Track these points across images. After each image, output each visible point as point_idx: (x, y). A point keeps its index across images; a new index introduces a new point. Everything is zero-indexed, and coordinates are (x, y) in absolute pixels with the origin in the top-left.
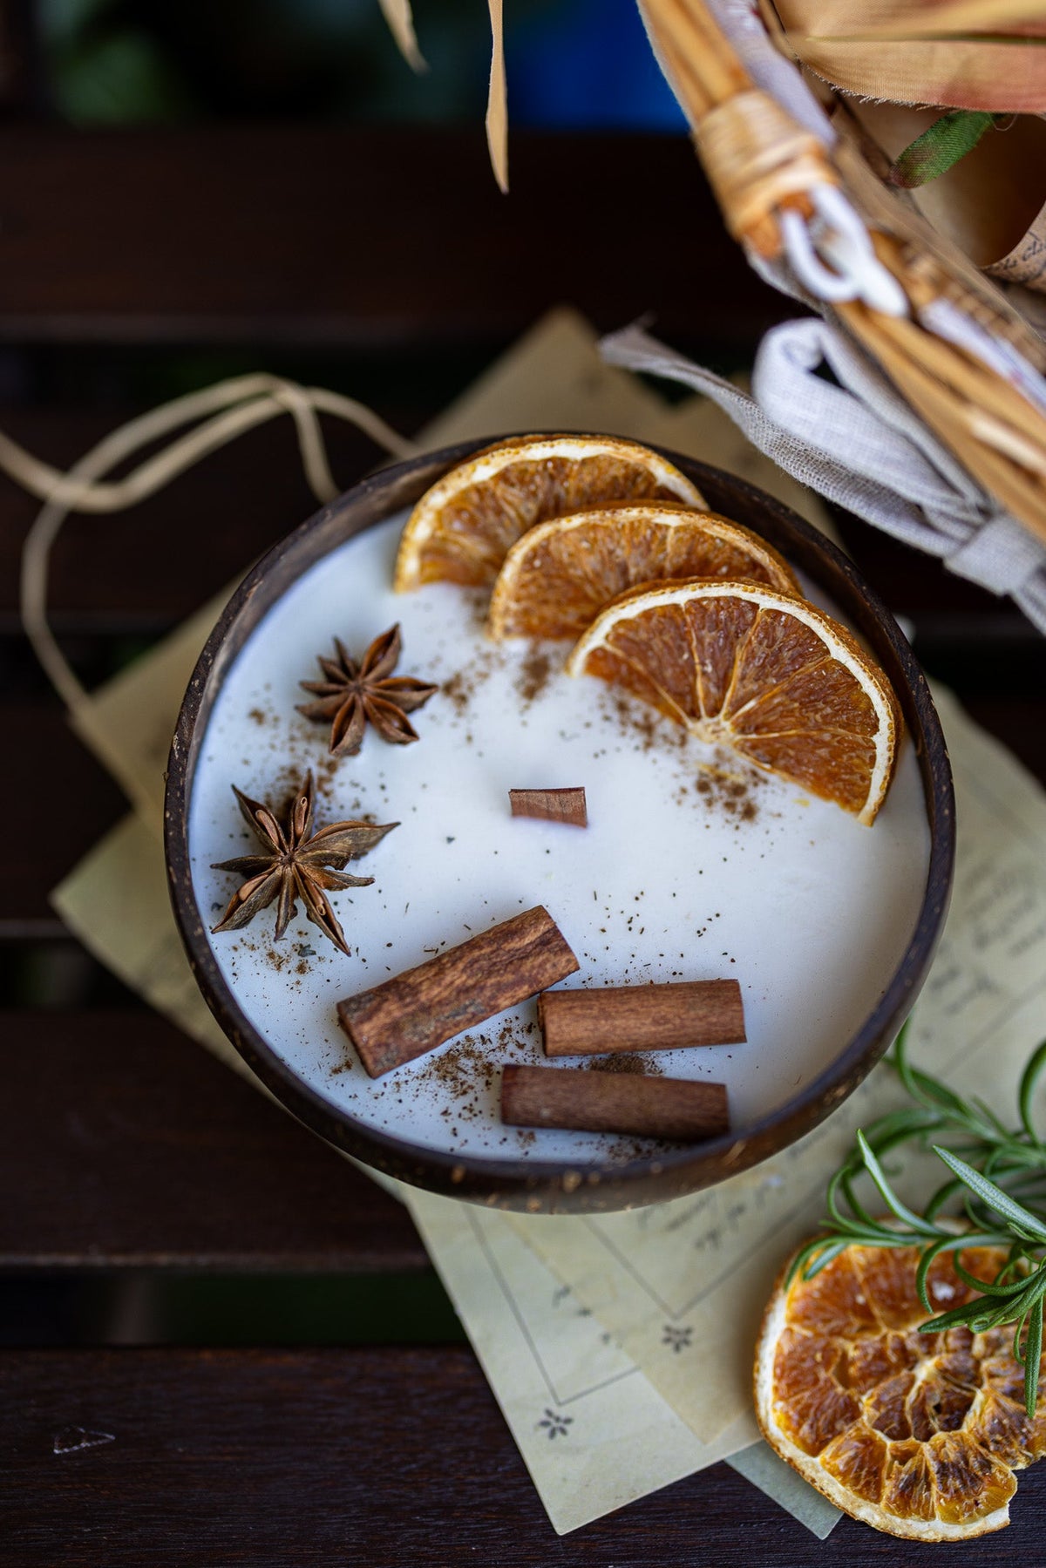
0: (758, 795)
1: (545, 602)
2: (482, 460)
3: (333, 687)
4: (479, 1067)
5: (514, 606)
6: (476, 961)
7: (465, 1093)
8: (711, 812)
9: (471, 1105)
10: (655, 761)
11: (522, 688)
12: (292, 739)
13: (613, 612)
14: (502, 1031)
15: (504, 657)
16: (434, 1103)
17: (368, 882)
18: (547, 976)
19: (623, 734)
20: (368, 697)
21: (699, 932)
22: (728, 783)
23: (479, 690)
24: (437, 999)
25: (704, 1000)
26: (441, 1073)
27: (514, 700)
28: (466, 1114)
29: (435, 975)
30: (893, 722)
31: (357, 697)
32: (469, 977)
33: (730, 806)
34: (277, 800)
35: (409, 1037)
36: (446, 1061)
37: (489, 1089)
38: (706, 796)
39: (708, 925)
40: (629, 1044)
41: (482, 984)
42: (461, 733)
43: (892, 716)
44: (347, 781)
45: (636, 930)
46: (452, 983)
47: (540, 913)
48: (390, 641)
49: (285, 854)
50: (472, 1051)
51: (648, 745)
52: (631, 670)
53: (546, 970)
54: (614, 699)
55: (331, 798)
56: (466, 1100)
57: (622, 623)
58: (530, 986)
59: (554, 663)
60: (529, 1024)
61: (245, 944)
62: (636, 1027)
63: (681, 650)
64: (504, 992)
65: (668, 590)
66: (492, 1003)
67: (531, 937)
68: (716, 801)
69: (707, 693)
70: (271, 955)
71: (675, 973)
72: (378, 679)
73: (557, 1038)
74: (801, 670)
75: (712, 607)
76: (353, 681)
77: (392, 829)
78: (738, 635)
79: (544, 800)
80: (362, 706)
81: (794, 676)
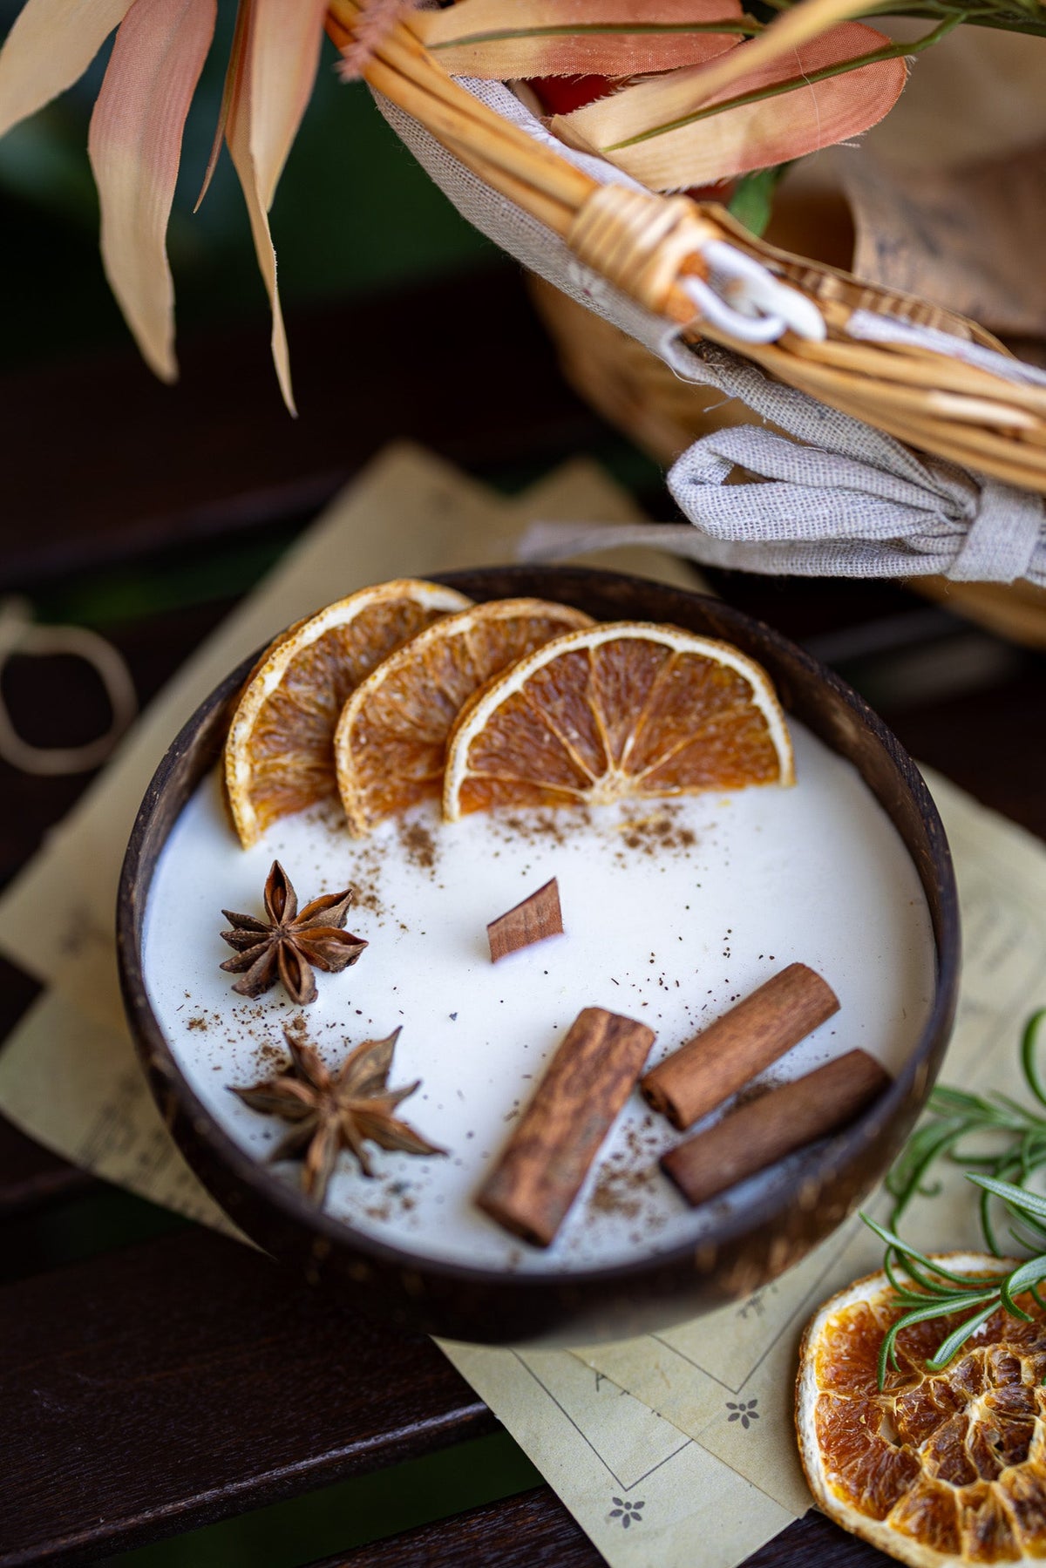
0: (682, 821)
1: (389, 772)
2: (266, 668)
3: (258, 946)
5: (363, 793)
6: (569, 1081)
8: (656, 858)
11: (416, 860)
13: (462, 735)
15: (380, 845)
17: (417, 1085)
18: (635, 1058)
19: (533, 843)
20: (295, 935)
21: (725, 954)
22: (651, 827)
23: (377, 885)
24: (561, 1137)
25: (784, 990)
27: (417, 874)
29: (542, 1116)
30: (763, 677)
31: (286, 941)
32: (573, 1100)
33: (668, 843)
38: (641, 848)
41: (589, 1098)
42: (391, 928)
43: (760, 671)
44: (322, 1027)
45: (672, 986)
46: (563, 1113)
47: (590, 1013)
48: (278, 880)
49: (327, 1104)
51: (560, 839)
52: (503, 784)
53: (631, 1054)
54: (501, 822)
57: (475, 741)
58: (629, 1077)
62: (746, 1049)
63: (539, 736)
64: (611, 1094)
65: (500, 684)
66: (607, 1111)
67: (599, 1034)
68: (653, 845)
69: (585, 759)
71: (733, 999)
72: (293, 917)
74: (657, 683)
75: (546, 676)
76: (271, 931)
77: (397, 1037)
78: (583, 688)
79: (523, 918)
80: (297, 948)
81: (655, 692)
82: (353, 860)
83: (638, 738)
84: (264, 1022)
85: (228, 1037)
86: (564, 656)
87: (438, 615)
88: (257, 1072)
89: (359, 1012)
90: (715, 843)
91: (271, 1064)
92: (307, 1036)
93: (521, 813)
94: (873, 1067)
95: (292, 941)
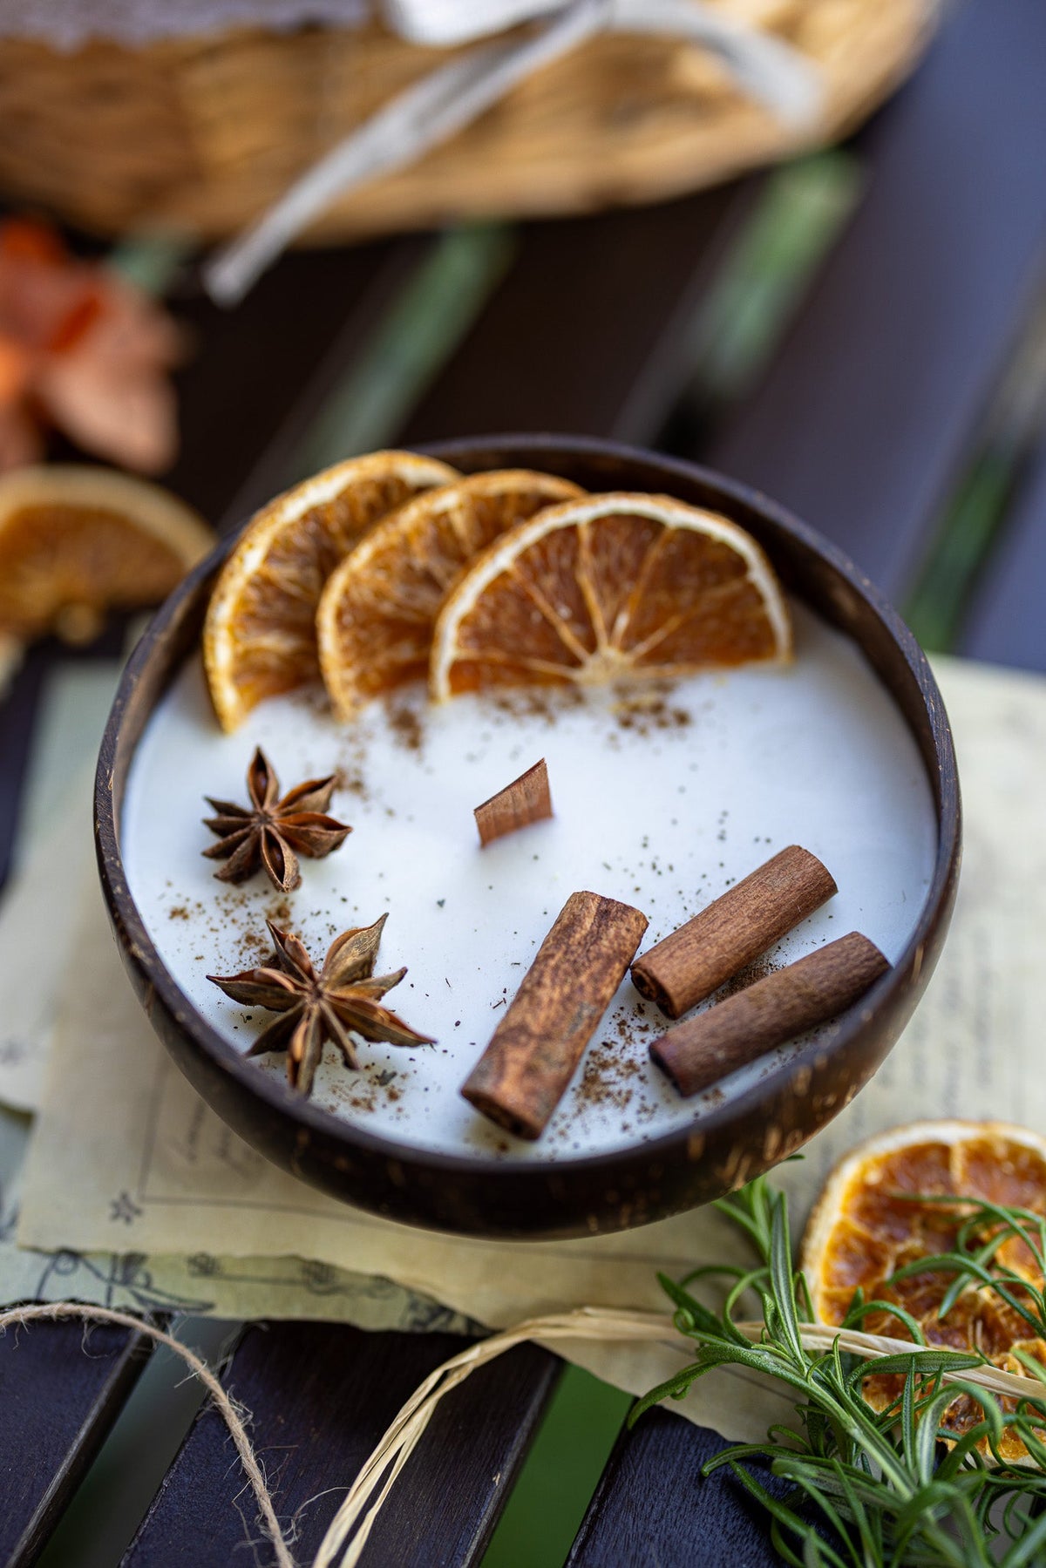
0: (678, 702)
1: (373, 654)
2: (244, 547)
3: (239, 833)
4: (623, 1070)
5: (349, 675)
6: (556, 968)
7: (627, 1100)
8: (650, 739)
9: (642, 1106)
10: (569, 730)
11: (404, 744)
12: (227, 913)
13: (449, 614)
14: (617, 1028)
15: (366, 729)
16: (608, 1126)
17: (403, 973)
18: (628, 943)
19: (523, 725)
20: (277, 821)
21: (720, 837)
22: (645, 708)
23: (365, 769)
24: (549, 1023)
25: (779, 873)
26: (594, 1097)
27: (404, 757)
28: (644, 1116)
29: (531, 1003)
30: (759, 550)
31: (269, 827)
32: (561, 987)
33: (662, 724)
36: (589, 1085)
37: (646, 1082)
38: (635, 729)
39: (722, 827)
40: (743, 954)
41: (578, 985)
42: (379, 812)
43: (754, 544)
44: (306, 915)
45: (665, 871)
46: (551, 1001)
47: (580, 898)
48: (260, 766)
49: (309, 993)
50: (606, 1062)
51: (551, 721)
52: (493, 665)
53: (624, 938)
54: (491, 703)
56: (635, 1104)
57: (464, 622)
58: (620, 961)
59: (416, 706)
60: (636, 1005)
62: (739, 934)
63: (528, 614)
64: (602, 981)
66: (599, 997)
67: (589, 919)
68: (647, 727)
69: (578, 638)
70: (355, 1103)
71: (728, 883)
72: (275, 802)
73: (679, 989)
74: (649, 559)
75: (535, 554)
76: (253, 817)
77: (384, 923)
78: (574, 561)
79: (511, 801)
80: (279, 833)
81: (648, 568)
82: (338, 744)
83: (630, 616)
84: (247, 910)
85: (209, 927)
86: (552, 534)
87: (422, 490)
88: (240, 961)
89: (344, 900)
90: (711, 723)
91: (255, 954)
92: (291, 924)
93: (510, 694)
94: (870, 950)
95: (274, 827)
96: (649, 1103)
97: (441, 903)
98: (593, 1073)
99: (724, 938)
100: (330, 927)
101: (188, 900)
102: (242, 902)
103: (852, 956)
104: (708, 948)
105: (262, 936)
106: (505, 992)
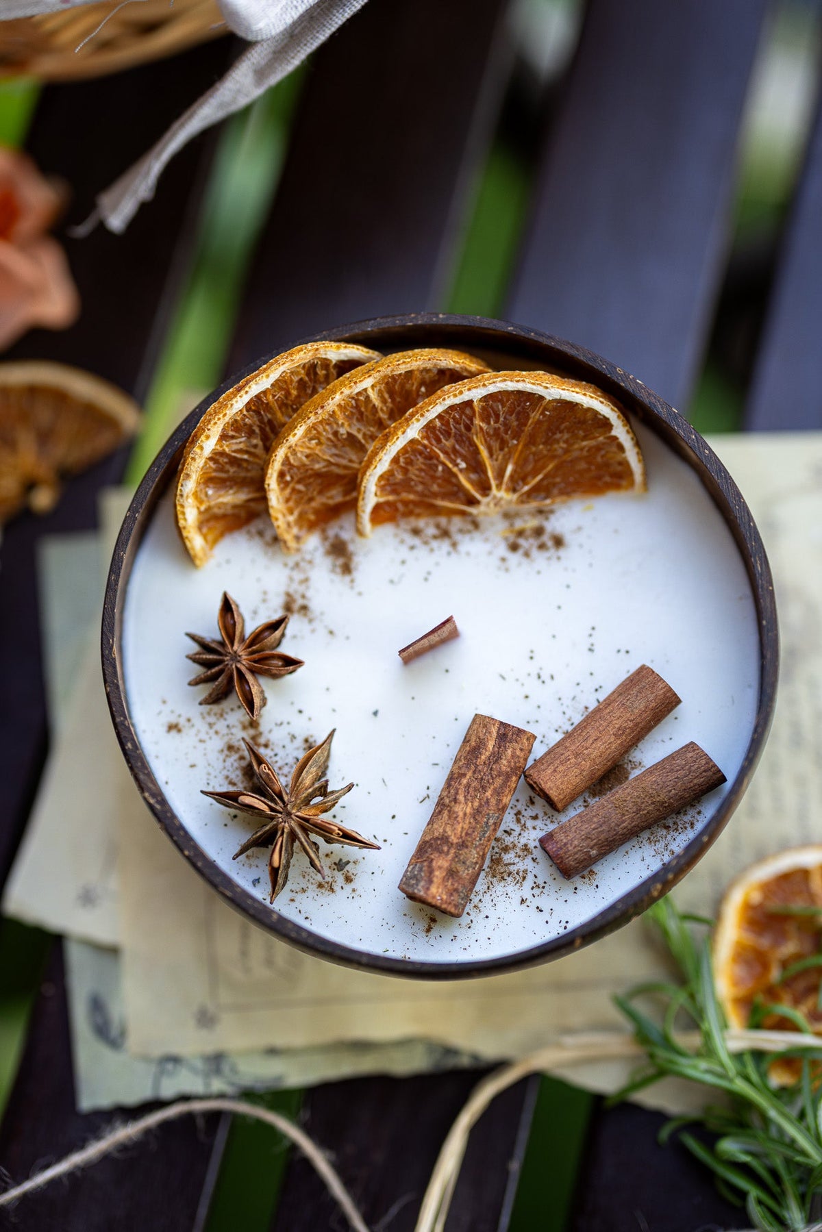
0: (554, 525)
1: (311, 499)
2: (201, 440)
3: (216, 670)
4: (519, 853)
5: (291, 518)
6: (468, 786)
7: (524, 878)
8: (533, 560)
9: (535, 883)
10: (468, 554)
11: (338, 570)
12: (211, 725)
13: (370, 475)
14: (515, 817)
15: (308, 557)
16: (510, 900)
17: (350, 787)
18: (520, 758)
19: (432, 550)
20: (245, 659)
21: (590, 649)
22: (528, 532)
23: (309, 594)
24: (464, 833)
25: (637, 696)
26: (499, 876)
27: (340, 582)
28: (536, 891)
29: (449, 818)
30: (619, 413)
31: (239, 666)
32: (472, 802)
33: (542, 547)
34: (237, 776)
35: (465, 873)
36: (495, 866)
37: (538, 863)
38: (521, 551)
39: (591, 640)
40: (610, 762)
41: (485, 799)
42: (322, 632)
43: (616, 409)
44: (272, 726)
45: (548, 680)
46: (465, 814)
47: (481, 721)
48: (227, 607)
49: (281, 813)
50: (507, 846)
51: (454, 545)
52: (406, 503)
53: (517, 755)
54: (405, 530)
55: (271, 746)
56: (529, 882)
57: (381, 477)
58: (516, 772)
59: (346, 535)
60: (528, 798)
61: (297, 892)
62: (607, 749)
63: (433, 467)
64: (502, 792)
65: (399, 433)
66: (500, 807)
67: (491, 742)
68: (530, 550)
69: (473, 482)
70: (320, 886)
71: (596, 690)
72: (242, 642)
73: (561, 797)
74: (530, 422)
75: (438, 423)
76: (226, 656)
77: (332, 738)
78: (468, 428)
79: (426, 642)
80: (247, 668)
81: (528, 429)
82: (287, 572)
83: (516, 464)
84: (226, 723)
85: (198, 738)
86: (452, 408)
88: (225, 768)
89: (300, 712)
90: (581, 546)
91: (235, 761)
93: (421, 523)
94: (707, 763)
95: (244, 665)
96: (540, 881)
97: (375, 713)
98: (498, 855)
99: (595, 753)
100: (290, 736)
101: (180, 716)
102: (221, 715)
103: (693, 768)
104: (583, 762)
105: (240, 745)
106: (428, 788)
